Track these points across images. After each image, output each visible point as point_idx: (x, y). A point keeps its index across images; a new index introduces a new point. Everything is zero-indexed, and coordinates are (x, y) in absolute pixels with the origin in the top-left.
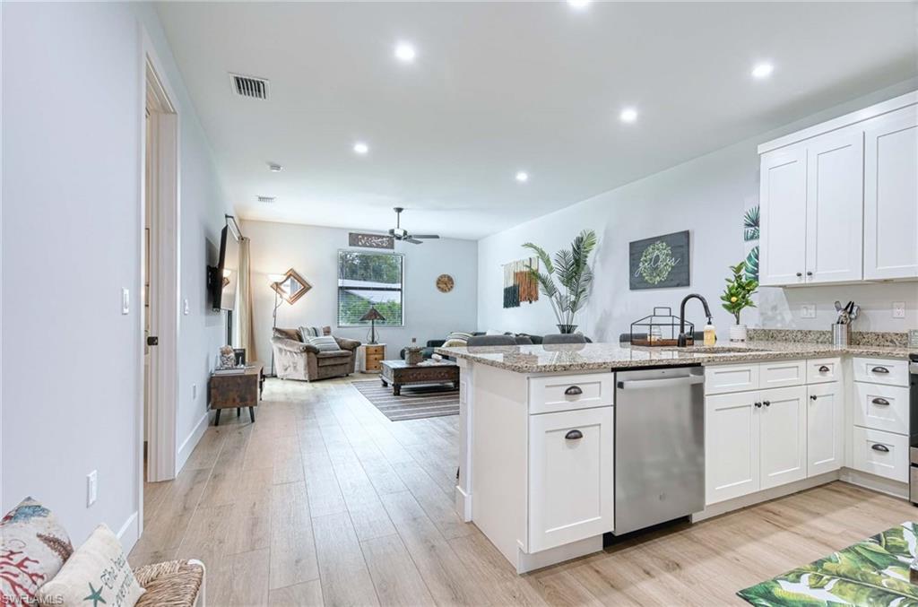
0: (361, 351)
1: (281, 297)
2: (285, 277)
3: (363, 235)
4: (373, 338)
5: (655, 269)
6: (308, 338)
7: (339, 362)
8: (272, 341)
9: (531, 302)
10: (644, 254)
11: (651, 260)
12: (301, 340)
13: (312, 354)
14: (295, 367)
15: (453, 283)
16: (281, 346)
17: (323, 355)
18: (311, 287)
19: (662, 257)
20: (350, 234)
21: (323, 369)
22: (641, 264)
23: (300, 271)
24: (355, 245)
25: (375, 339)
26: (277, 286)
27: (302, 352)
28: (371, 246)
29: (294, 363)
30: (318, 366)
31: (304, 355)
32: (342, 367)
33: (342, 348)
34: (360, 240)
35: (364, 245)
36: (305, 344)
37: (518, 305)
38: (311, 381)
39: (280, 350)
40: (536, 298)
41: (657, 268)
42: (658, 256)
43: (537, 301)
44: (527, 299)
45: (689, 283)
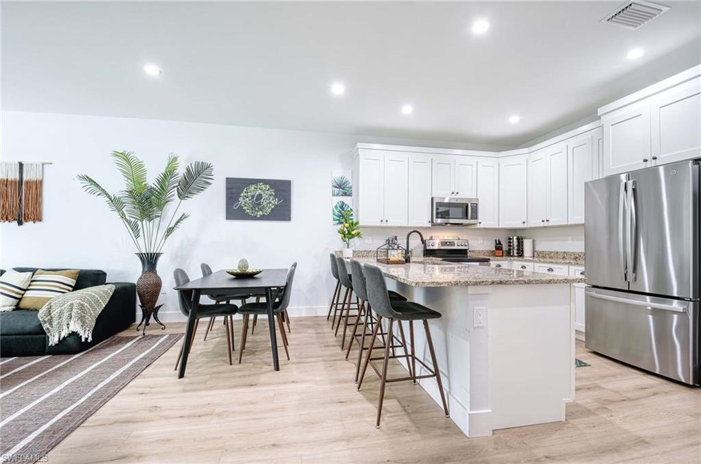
5: (257, 205)
9: (20, 223)
10: (245, 190)
11: (253, 197)
19: (265, 196)
22: (241, 199)
40: (38, 218)
41: (260, 204)
42: (260, 195)
43: (38, 223)
44: (9, 218)
45: (289, 219)
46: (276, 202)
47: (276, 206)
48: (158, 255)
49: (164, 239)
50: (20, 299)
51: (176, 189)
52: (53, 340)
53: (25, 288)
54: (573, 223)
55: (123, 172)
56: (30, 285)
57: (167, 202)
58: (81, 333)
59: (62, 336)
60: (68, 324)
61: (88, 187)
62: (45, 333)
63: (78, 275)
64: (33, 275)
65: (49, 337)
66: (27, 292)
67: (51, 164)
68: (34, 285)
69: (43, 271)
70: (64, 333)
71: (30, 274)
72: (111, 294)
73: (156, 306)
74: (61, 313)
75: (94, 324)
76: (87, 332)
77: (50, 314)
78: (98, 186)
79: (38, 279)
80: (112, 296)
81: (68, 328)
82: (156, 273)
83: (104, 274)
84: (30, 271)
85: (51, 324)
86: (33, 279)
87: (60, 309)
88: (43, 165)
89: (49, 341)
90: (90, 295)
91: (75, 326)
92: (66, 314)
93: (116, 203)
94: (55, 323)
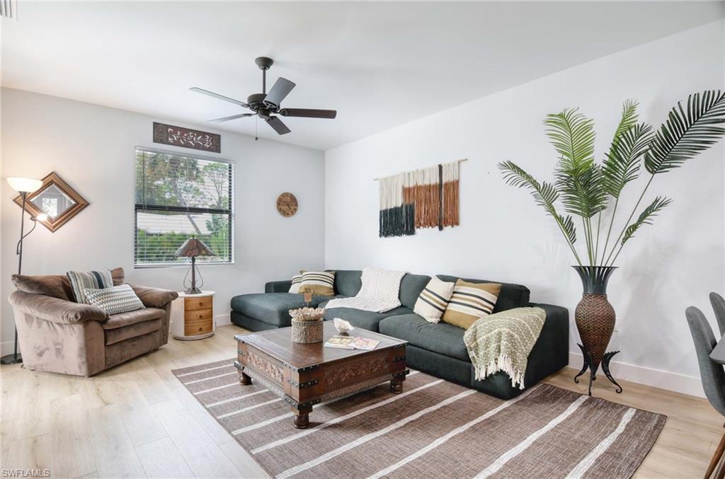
0: (177, 307)
1: (33, 218)
2: (40, 184)
3: (176, 129)
4: (194, 283)
6: (85, 291)
7: (144, 330)
8: (11, 301)
9: (441, 229)
12: (72, 298)
13: (94, 326)
14: (59, 352)
15: (297, 205)
16: (29, 311)
17: (117, 323)
18: (88, 204)
20: (155, 124)
21: (115, 348)
23: (68, 175)
24: (161, 142)
25: (197, 286)
26: (25, 201)
27: (72, 322)
28: (187, 145)
29: (56, 344)
30: (105, 345)
31: (78, 329)
32: (150, 338)
33: (148, 305)
34: (171, 134)
35: (177, 144)
36: (80, 306)
38: (92, 375)
39: (28, 318)
40: (455, 222)
43: (455, 227)
44: (433, 223)
48: (610, 270)
49: (619, 245)
50: (444, 311)
51: (642, 157)
52: (480, 375)
53: (448, 299)
55: (558, 145)
56: (452, 297)
57: (625, 182)
58: (512, 375)
59: (489, 373)
60: (496, 359)
61: (511, 176)
62: (470, 361)
63: (499, 291)
64: (454, 285)
65: (474, 369)
66: (450, 304)
67: (466, 160)
68: (456, 298)
69: (463, 282)
70: (492, 370)
71: (452, 284)
72: (543, 323)
73: (606, 352)
74: (488, 341)
75: (525, 365)
76: (518, 376)
77: (476, 340)
78: (522, 172)
79: (459, 291)
80: (544, 326)
81: (496, 363)
82: (605, 299)
83: (528, 291)
84: (452, 281)
85: (477, 354)
86: (455, 290)
87: (486, 336)
88: (459, 163)
89: (475, 374)
90: (520, 322)
91: (504, 365)
92: (493, 346)
93: (546, 194)
94: (481, 353)
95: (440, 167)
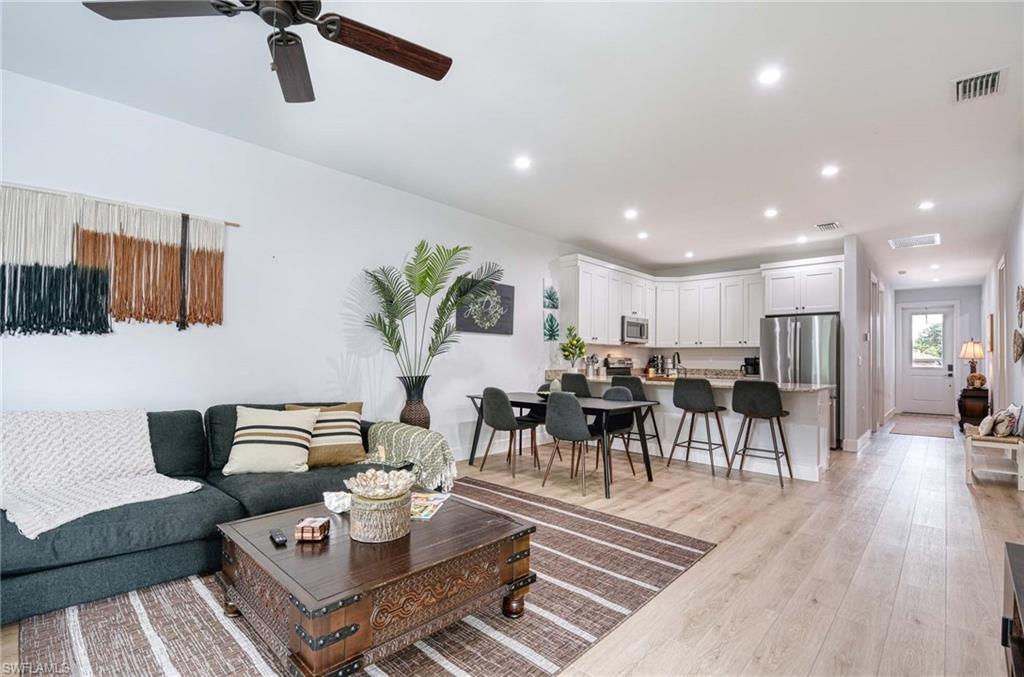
5: (485, 315)
9: (182, 325)
11: (482, 303)
19: (493, 304)
22: (470, 306)
37: (102, 327)
40: (214, 318)
41: (487, 313)
42: (488, 301)
43: (215, 327)
45: (512, 333)
46: (501, 311)
47: (502, 316)
54: (727, 346)
88: (225, 226)
95: (185, 219)
